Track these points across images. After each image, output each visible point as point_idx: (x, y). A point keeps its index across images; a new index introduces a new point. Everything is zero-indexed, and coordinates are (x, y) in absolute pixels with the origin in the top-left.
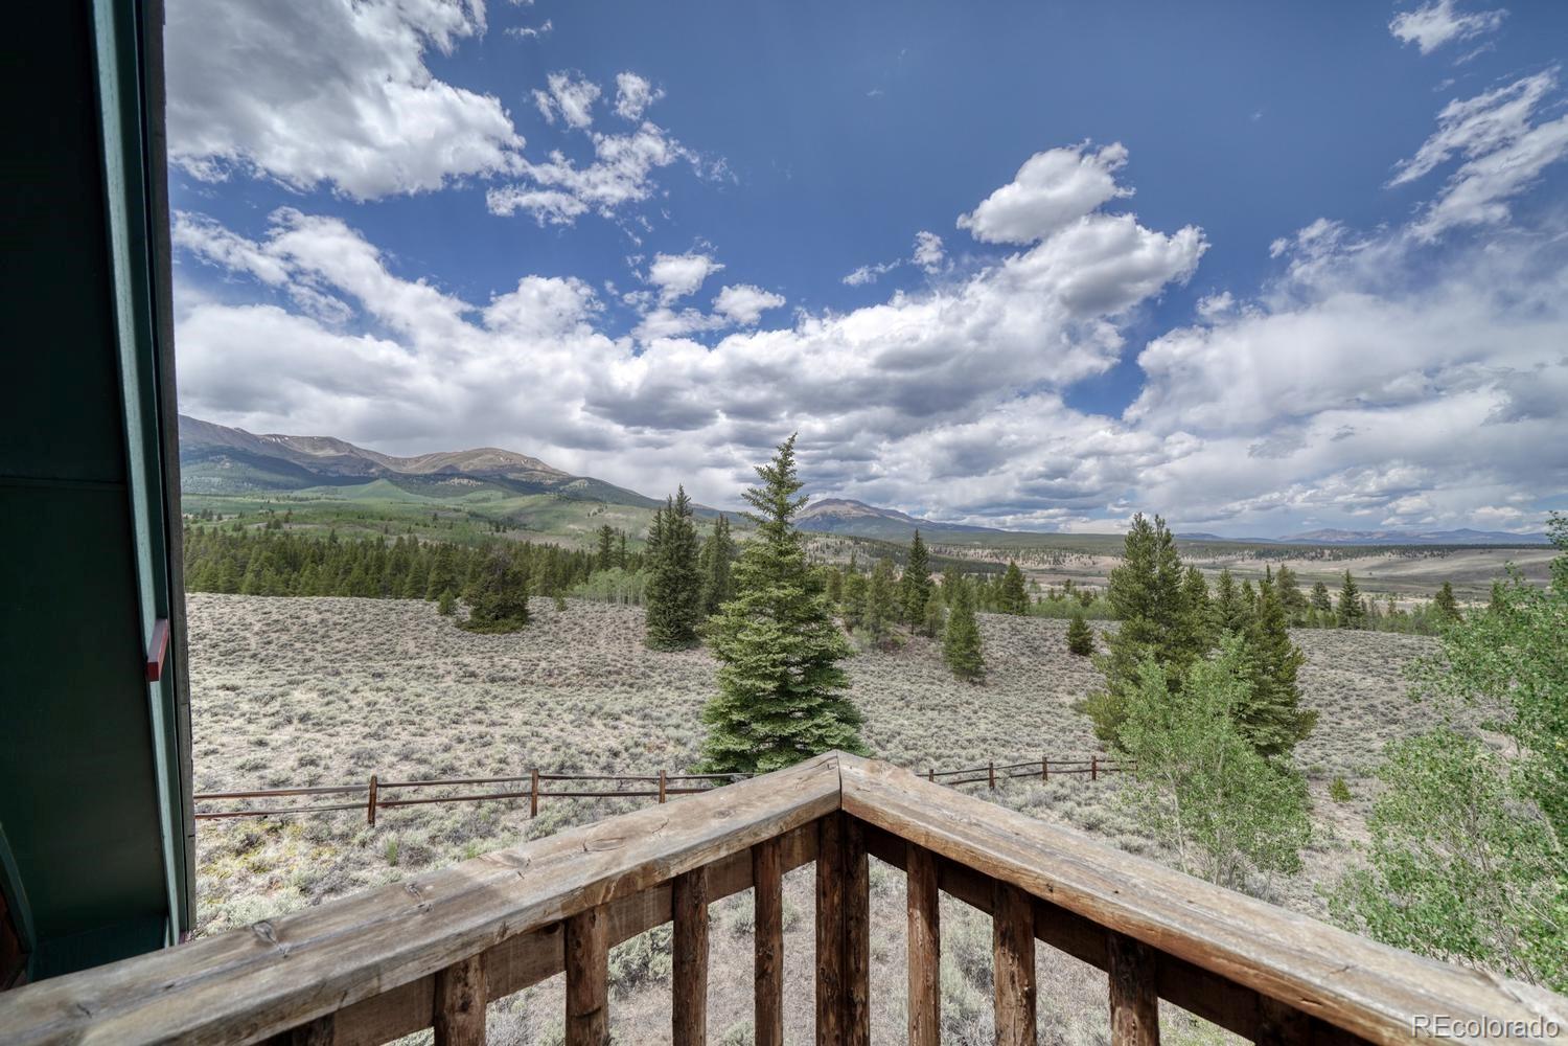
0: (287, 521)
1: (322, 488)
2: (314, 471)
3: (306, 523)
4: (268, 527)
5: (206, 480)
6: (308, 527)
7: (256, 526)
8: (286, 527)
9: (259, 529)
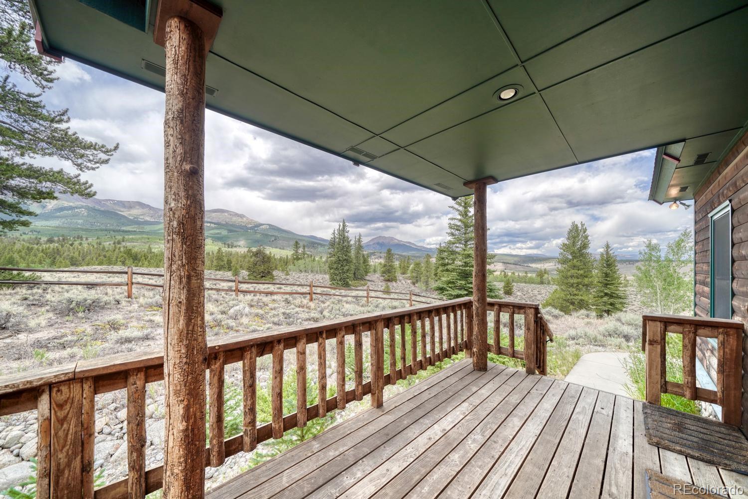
0: (123, 241)
1: (136, 226)
2: (132, 218)
3: (133, 242)
4: (114, 243)
5: (75, 221)
6: (135, 244)
7: (108, 243)
8: (124, 244)
9: (110, 244)
